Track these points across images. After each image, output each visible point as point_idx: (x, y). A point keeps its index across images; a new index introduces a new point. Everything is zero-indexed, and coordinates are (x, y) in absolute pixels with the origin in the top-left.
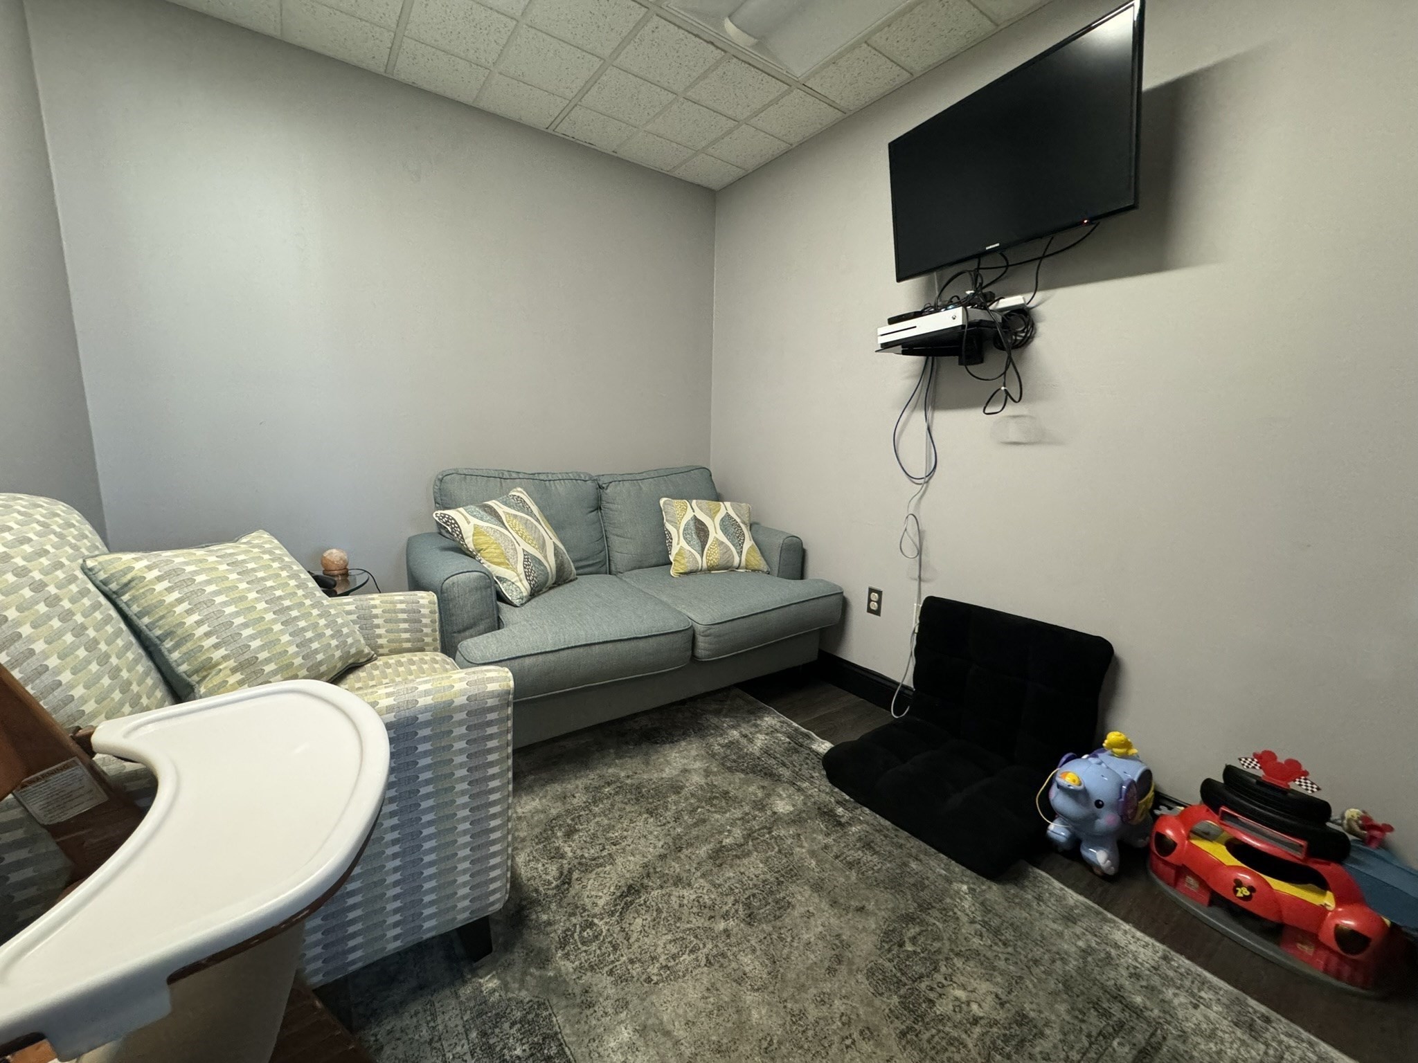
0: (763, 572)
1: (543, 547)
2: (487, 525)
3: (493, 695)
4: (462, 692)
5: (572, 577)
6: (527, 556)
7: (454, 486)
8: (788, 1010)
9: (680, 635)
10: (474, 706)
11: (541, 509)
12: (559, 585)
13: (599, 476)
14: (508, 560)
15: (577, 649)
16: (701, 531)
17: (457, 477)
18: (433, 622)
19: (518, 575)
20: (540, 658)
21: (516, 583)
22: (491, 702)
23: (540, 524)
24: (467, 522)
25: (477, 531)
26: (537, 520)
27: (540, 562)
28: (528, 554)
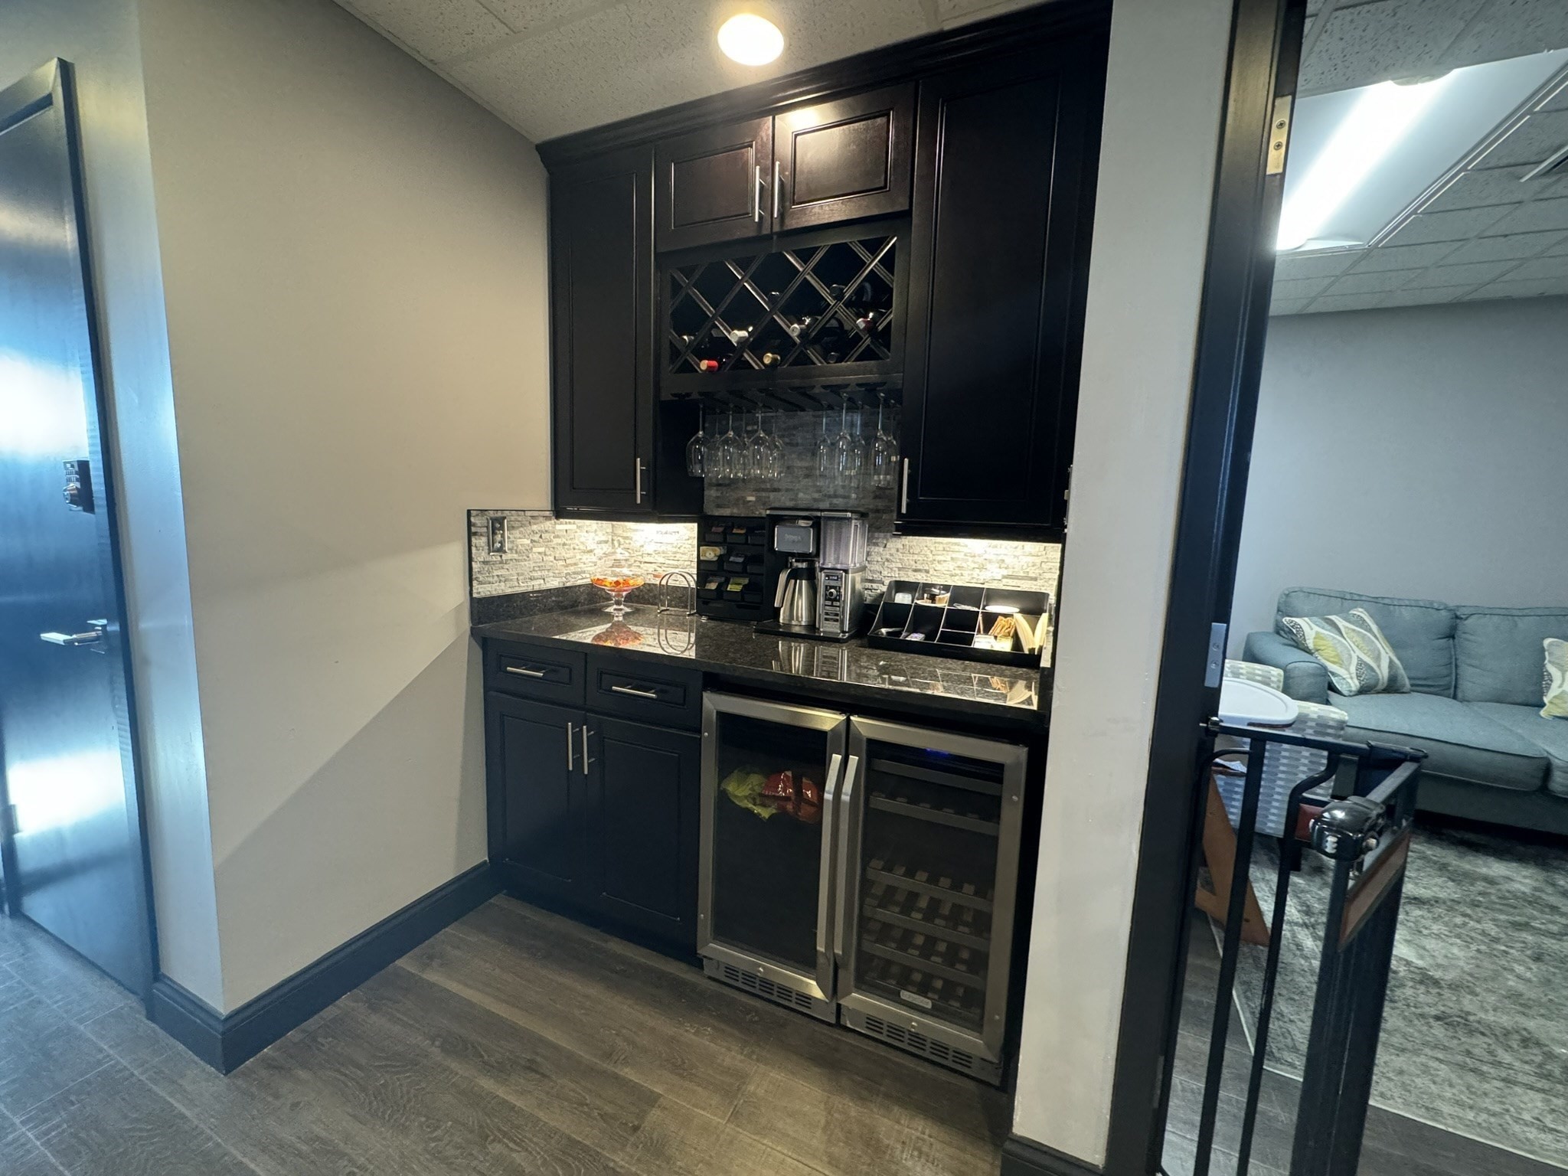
1: (1378, 658)
2: (1326, 632)
3: (1333, 719)
4: (1315, 713)
5: (1404, 690)
6: (1361, 663)
7: (1298, 602)
10: (1321, 722)
11: (1381, 628)
12: (1389, 693)
13: (1458, 607)
14: (1343, 662)
17: (1302, 594)
18: (1279, 681)
19: (1350, 674)
20: (1362, 731)
21: (1347, 679)
22: (1331, 723)
23: (1377, 639)
24: (1310, 629)
25: (1318, 636)
26: (1375, 636)
27: (1372, 669)
28: (1361, 660)
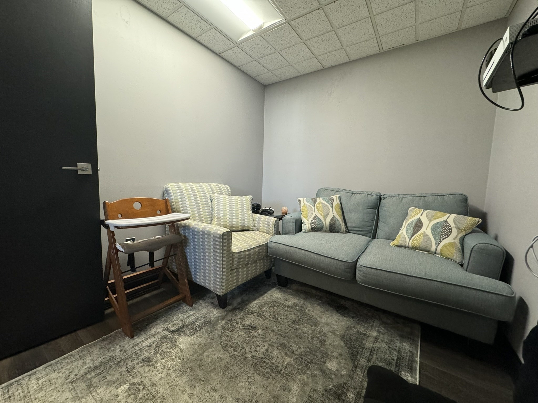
0: (455, 261)
1: (326, 216)
2: (309, 205)
6: (315, 217)
8: (216, 385)
9: (343, 263)
14: (308, 216)
15: (294, 248)
16: (418, 225)
19: (308, 222)
26: (333, 207)
27: (321, 221)
28: (317, 216)
